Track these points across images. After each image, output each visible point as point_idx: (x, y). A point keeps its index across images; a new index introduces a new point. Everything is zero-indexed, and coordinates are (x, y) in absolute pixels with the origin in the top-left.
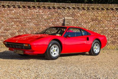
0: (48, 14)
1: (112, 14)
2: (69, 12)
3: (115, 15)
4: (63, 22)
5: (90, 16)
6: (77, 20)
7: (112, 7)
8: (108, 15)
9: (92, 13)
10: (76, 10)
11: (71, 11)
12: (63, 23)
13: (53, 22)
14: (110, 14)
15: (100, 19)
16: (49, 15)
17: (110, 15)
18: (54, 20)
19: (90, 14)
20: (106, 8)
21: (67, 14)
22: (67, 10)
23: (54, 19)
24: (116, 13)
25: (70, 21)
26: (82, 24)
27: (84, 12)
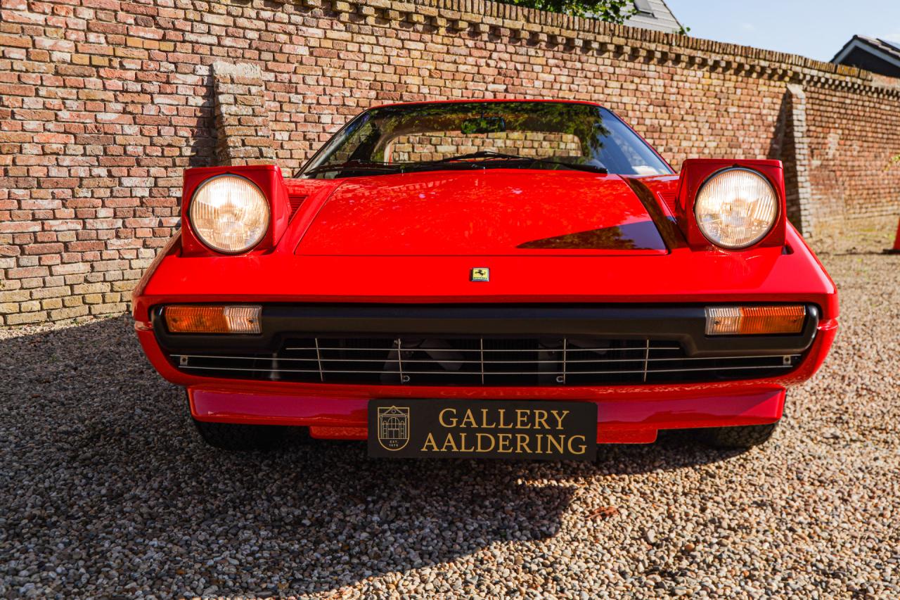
0: (82, 25)
1: (471, 60)
2: (241, 21)
3: (484, 70)
4: (200, 101)
5: (365, 66)
6: (291, 87)
7: (475, 18)
8: (452, 67)
9: (378, 44)
10: (285, 17)
11: (253, 14)
12: (202, 108)
13: (128, 98)
14: (462, 59)
15: (415, 89)
16: (92, 37)
17: (462, 68)
18: (137, 80)
19: (365, 48)
20: (449, 20)
21: (228, 41)
22: (223, 10)
23: (131, 75)
24: (490, 58)
25: (254, 90)
26: (326, 119)
27: (330, 34)
